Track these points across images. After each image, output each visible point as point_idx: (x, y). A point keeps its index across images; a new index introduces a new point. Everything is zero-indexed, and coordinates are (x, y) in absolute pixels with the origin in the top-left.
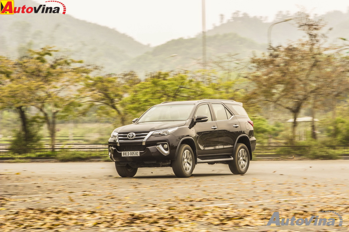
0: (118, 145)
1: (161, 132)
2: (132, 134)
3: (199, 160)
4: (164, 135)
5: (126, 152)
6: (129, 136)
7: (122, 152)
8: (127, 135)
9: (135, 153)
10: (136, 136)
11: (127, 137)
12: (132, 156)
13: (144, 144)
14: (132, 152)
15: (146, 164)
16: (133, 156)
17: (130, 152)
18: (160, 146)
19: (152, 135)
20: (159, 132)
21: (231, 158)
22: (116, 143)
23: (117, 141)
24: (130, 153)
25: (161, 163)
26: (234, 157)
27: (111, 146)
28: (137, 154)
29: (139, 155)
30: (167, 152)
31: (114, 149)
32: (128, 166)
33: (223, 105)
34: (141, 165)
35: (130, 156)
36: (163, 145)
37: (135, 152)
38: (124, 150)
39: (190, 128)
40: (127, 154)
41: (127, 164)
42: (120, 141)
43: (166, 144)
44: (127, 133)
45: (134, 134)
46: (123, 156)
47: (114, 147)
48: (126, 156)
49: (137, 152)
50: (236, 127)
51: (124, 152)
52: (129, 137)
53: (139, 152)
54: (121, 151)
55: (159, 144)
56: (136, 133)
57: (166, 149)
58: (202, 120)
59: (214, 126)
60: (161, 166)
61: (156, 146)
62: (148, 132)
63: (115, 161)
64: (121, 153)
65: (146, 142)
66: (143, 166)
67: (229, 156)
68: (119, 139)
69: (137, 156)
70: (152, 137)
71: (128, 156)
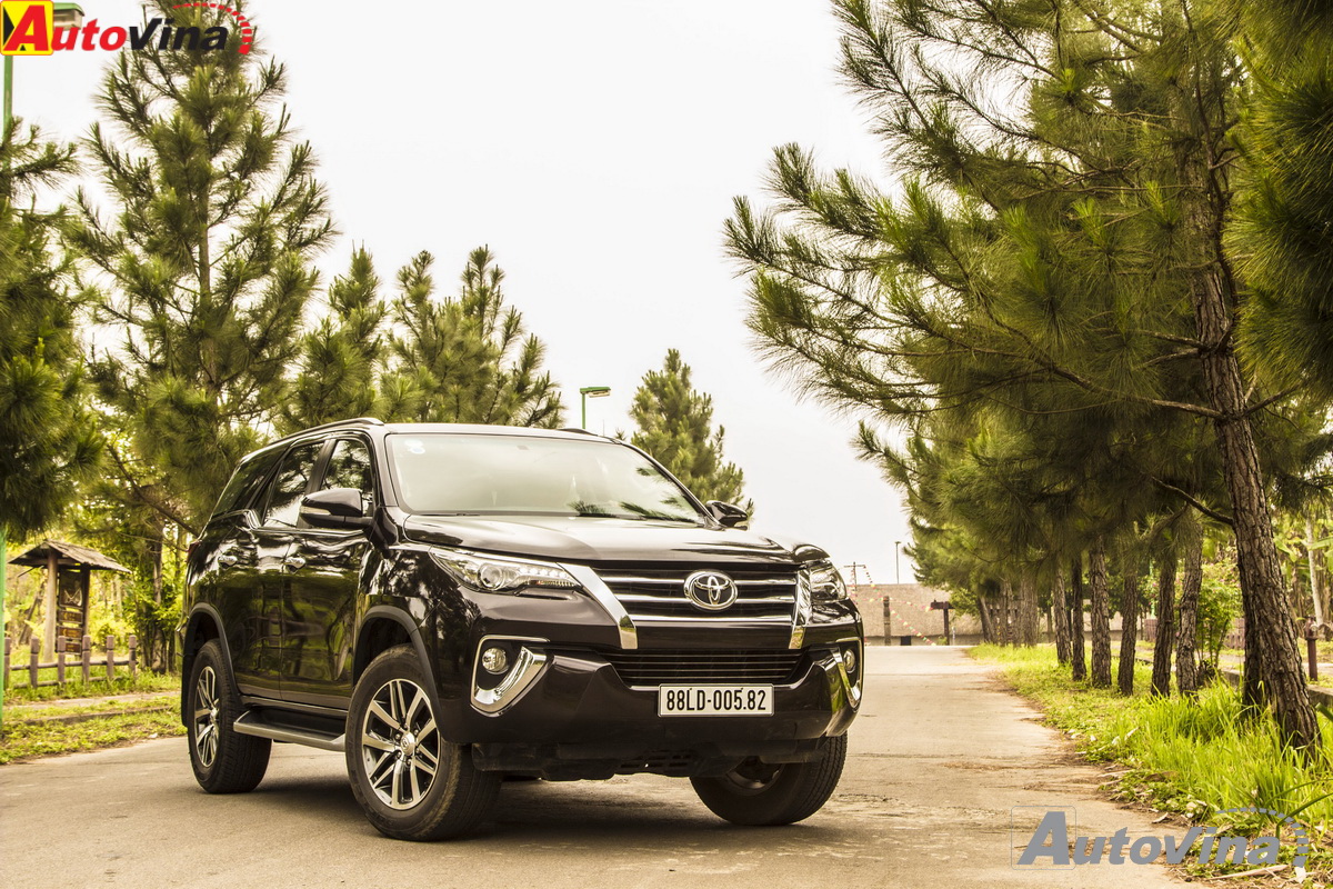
0: (628, 642)
2: (721, 581)
5: (685, 689)
6: (699, 592)
7: (664, 690)
8: (682, 585)
9: (744, 696)
10: (746, 592)
11: (682, 594)
12: (723, 712)
13: (796, 642)
14: (723, 689)
16: (733, 712)
17: (709, 690)
18: (841, 660)
24: (710, 696)
29: (769, 711)
30: (856, 694)
35: (709, 710)
36: (843, 650)
37: (746, 689)
40: (689, 700)
44: (684, 568)
45: (730, 582)
46: (664, 711)
48: (685, 712)
49: (756, 689)
51: (676, 689)
52: (703, 601)
53: (769, 689)
54: (656, 683)
55: (834, 648)
57: (852, 678)
64: (656, 695)
68: (633, 608)
69: (756, 712)
71: (696, 712)
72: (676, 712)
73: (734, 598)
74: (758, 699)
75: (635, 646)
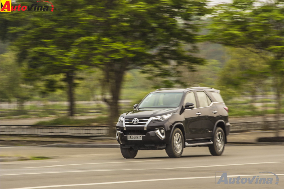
0: (125, 129)
1: (159, 118)
2: (136, 120)
3: (187, 144)
4: (161, 121)
6: (133, 121)
7: (128, 136)
8: (132, 121)
10: (140, 121)
11: (132, 122)
12: (136, 139)
13: (145, 129)
14: (135, 136)
15: (146, 147)
17: (134, 136)
18: (158, 131)
19: (152, 121)
20: (157, 118)
21: (211, 142)
22: (123, 127)
23: (124, 126)
25: (158, 147)
26: (213, 141)
27: (119, 130)
28: (139, 137)
29: (141, 139)
30: (163, 137)
31: (121, 132)
32: (131, 149)
33: (205, 92)
34: (142, 148)
35: (134, 139)
36: (160, 130)
38: (129, 134)
39: (180, 114)
40: (131, 137)
41: (131, 147)
42: (126, 125)
43: (163, 129)
44: (132, 118)
45: (138, 120)
46: (128, 139)
47: (121, 131)
48: (131, 139)
50: (215, 113)
52: (134, 123)
53: (141, 136)
55: (157, 130)
56: (139, 118)
57: (163, 134)
58: (190, 107)
59: (198, 113)
60: (157, 149)
61: (155, 131)
62: (149, 118)
63: (121, 143)
65: (147, 127)
66: (144, 149)
67: (209, 140)
68: (126, 124)
69: (140, 139)
70: (152, 122)
71: (132, 139)
72: (130, 139)
73: (138, 123)
74: (140, 137)
75: (126, 130)
